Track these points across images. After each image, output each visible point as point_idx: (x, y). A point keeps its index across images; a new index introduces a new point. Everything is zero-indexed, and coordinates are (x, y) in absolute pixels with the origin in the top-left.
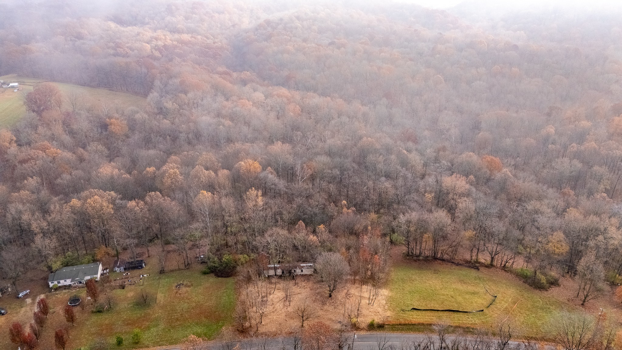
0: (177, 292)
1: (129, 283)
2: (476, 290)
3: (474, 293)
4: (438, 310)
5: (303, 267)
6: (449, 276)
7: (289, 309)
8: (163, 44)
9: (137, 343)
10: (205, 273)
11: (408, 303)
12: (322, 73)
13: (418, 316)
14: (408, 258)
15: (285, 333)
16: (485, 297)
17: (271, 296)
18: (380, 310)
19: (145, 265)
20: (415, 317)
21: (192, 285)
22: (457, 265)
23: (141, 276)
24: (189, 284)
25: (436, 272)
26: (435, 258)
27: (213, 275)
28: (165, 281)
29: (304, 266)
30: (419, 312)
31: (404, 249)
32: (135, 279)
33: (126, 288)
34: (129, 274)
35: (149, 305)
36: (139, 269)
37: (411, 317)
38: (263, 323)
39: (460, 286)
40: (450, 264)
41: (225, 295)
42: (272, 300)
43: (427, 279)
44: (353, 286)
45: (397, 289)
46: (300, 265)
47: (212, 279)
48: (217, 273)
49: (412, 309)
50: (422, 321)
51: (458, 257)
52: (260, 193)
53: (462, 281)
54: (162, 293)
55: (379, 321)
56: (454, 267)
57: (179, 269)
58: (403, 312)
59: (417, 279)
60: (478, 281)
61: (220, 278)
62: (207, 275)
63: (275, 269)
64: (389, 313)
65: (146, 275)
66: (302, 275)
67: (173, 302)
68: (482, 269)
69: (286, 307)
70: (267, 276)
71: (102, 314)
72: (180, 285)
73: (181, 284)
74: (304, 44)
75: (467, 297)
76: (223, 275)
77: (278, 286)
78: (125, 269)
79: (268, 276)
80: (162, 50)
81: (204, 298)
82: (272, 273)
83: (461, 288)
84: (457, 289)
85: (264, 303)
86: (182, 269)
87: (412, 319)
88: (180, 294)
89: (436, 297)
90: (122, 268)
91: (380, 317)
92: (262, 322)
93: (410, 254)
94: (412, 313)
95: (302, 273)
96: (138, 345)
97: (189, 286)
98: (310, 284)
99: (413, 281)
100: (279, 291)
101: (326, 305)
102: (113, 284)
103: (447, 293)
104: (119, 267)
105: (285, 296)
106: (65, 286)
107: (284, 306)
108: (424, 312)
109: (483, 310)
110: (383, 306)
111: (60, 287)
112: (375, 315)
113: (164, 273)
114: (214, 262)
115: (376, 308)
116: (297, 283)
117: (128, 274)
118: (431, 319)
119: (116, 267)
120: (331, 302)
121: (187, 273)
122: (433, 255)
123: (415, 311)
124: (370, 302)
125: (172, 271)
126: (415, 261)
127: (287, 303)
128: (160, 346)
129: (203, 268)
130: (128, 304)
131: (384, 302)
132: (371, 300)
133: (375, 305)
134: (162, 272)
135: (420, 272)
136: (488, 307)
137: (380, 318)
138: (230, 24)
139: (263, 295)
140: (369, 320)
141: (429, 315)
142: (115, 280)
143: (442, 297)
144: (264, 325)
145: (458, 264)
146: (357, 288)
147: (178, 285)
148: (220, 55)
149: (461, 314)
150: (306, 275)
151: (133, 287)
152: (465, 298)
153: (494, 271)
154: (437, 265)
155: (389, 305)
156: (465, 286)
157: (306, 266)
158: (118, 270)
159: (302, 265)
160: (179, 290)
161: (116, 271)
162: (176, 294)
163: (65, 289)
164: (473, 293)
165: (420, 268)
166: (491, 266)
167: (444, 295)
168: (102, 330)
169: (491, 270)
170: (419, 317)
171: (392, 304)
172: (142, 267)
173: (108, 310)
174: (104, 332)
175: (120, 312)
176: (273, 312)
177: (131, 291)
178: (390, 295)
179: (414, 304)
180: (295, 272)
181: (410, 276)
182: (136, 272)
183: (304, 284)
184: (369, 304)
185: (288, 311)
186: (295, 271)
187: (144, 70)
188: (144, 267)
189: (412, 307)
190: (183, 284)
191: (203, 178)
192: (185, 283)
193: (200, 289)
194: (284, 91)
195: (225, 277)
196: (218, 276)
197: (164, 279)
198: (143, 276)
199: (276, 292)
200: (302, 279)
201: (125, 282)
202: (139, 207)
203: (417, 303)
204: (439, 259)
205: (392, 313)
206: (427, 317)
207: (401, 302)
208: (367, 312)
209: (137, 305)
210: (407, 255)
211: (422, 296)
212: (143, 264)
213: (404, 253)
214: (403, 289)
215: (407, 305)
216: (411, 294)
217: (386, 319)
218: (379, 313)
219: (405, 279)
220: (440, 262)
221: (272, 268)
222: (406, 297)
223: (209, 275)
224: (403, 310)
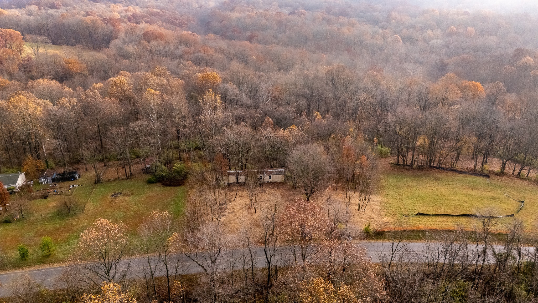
0: (111, 201)
1: (54, 193)
2: (495, 195)
3: (494, 199)
4: (452, 216)
5: (271, 172)
6: (454, 183)
7: (254, 216)
8: (132, 14)
9: (48, 256)
10: (150, 182)
11: (410, 208)
12: (283, 33)
13: (428, 221)
14: (398, 167)
16: (509, 202)
17: (232, 204)
18: (373, 215)
19: (79, 177)
20: (423, 223)
21: (132, 194)
22: (460, 173)
23: (71, 186)
24: (128, 193)
25: (436, 179)
26: (432, 167)
27: (160, 184)
28: (99, 190)
29: (273, 172)
30: (427, 218)
31: (393, 160)
32: (62, 189)
33: (48, 199)
34: (57, 185)
35: (73, 215)
36: (72, 180)
37: (418, 222)
39: (472, 192)
40: (450, 173)
41: (173, 203)
42: (233, 207)
43: (428, 185)
44: (335, 192)
45: (392, 194)
47: (158, 189)
48: (165, 181)
49: (417, 214)
51: (458, 166)
52: (218, 97)
53: (473, 188)
54: (93, 202)
55: (375, 227)
56: (457, 175)
57: (119, 179)
58: (406, 218)
59: (416, 185)
60: (492, 187)
61: (168, 187)
62: (152, 184)
63: (237, 175)
64: (386, 219)
65: (77, 186)
66: (271, 182)
67: (105, 211)
68: (492, 177)
69: (251, 215)
70: (226, 184)
71: (10, 224)
72: (117, 194)
73: (119, 193)
75: (486, 202)
76: (172, 184)
77: (240, 193)
78: (53, 180)
79: (228, 184)
80: (131, 18)
81: (146, 207)
82: (232, 179)
83: (474, 193)
84: (469, 195)
85: (222, 208)
86: (123, 179)
87: (420, 225)
88: (116, 203)
89: (445, 202)
90: (49, 179)
91: (376, 223)
92: (218, 231)
93: (401, 163)
94: (418, 218)
95: (270, 181)
96: (49, 259)
97: (128, 195)
98: (281, 190)
99: (411, 187)
100: (242, 198)
102: (34, 194)
103: (458, 198)
104: (45, 177)
105: (249, 203)
107: (248, 213)
108: (434, 218)
109: (513, 215)
110: (377, 212)
112: (369, 221)
113: (100, 183)
114: (162, 170)
115: (369, 214)
116: (265, 191)
117: (55, 185)
118: (446, 225)
119: (42, 178)
121: (128, 183)
122: (429, 164)
123: (422, 218)
124: (360, 208)
125: (110, 181)
126: (408, 170)
127: (253, 210)
129: (149, 177)
130: (47, 214)
131: (379, 208)
132: (361, 206)
133: (367, 211)
134: (98, 182)
135: (416, 179)
136: (518, 211)
137: (376, 225)
138: (197, 6)
139: (221, 202)
140: (363, 226)
141: (442, 220)
142: (38, 191)
143: (452, 202)
145: (461, 173)
146: (341, 194)
147: (115, 194)
148: (186, 24)
150: (275, 183)
151: (58, 197)
152: (483, 204)
153: (508, 179)
154: (435, 173)
155: (385, 211)
156: (478, 192)
157: (275, 172)
158: (44, 180)
159: (269, 171)
160: (116, 199)
161: (42, 183)
162: (110, 203)
164: (492, 198)
165: (415, 176)
166: (501, 174)
167: (455, 200)
168: (6, 242)
169: (504, 178)
170: (429, 223)
171: (389, 209)
172: (75, 179)
173: (19, 220)
174: (7, 244)
175: (34, 223)
176: (234, 220)
177: (54, 201)
178: (385, 200)
179: (418, 209)
180: (261, 179)
181: (406, 183)
182: (66, 184)
183: (272, 191)
184: (359, 210)
185: (254, 219)
186: (261, 177)
187: (110, 27)
188: (78, 178)
189: (417, 212)
190: (121, 194)
191: (152, 84)
192: (124, 192)
193: (142, 198)
194: (247, 43)
195: (175, 186)
196: (166, 185)
197: (99, 189)
198: (73, 186)
199: (238, 199)
200: (270, 186)
201: (49, 193)
202: (70, 104)
203: (422, 208)
204: (436, 168)
205: (391, 219)
206: (439, 223)
207: (400, 208)
208: (358, 218)
209: (58, 214)
210: (398, 164)
211: (426, 201)
212: (77, 176)
213: (392, 163)
214: (400, 195)
215: (409, 210)
216: (412, 200)
217: (385, 225)
218: (373, 219)
219: (400, 186)
220: (438, 170)
221: (232, 174)
222: (407, 203)
223: (155, 184)
224: (406, 216)
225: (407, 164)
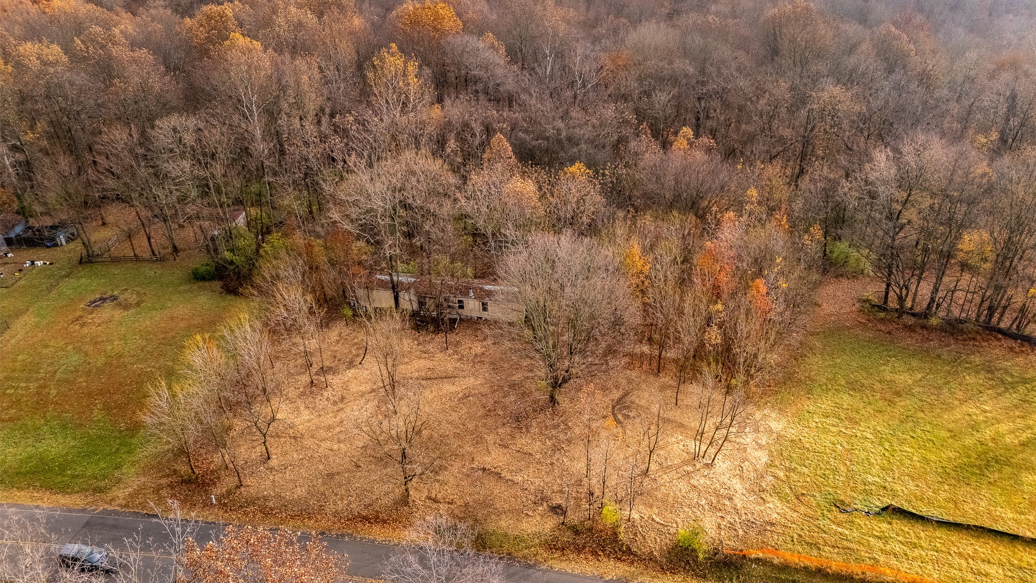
0: (78, 319)
4: (1014, 538)
11: (870, 479)
13: (915, 546)
14: (882, 315)
15: (336, 514)
17: (350, 373)
18: (737, 485)
20: (898, 548)
21: (138, 305)
24: (133, 300)
26: (991, 331)
27: (216, 285)
28: (75, 283)
30: (919, 528)
31: (873, 290)
36: (48, 247)
38: (274, 462)
44: (651, 380)
45: (825, 414)
46: (481, 289)
47: (206, 297)
48: (232, 280)
49: (884, 509)
54: (38, 315)
55: (724, 535)
57: (137, 259)
58: (842, 517)
59: (916, 389)
62: (201, 284)
64: (775, 509)
65: (39, 263)
67: (46, 346)
72: (105, 300)
73: (111, 297)
78: (10, 241)
85: (316, 383)
86: (145, 261)
87: (882, 559)
88: (84, 325)
91: (732, 518)
92: (269, 458)
93: (893, 304)
94: (884, 526)
95: (484, 315)
97: (127, 307)
99: (898, 394)
101: (528, 431)
107: (378, 411)
108: (940, 533)
110: (752, 475)
112: (711, 504)
113: (91, 262)
115: (724, 478)
118: (980, 574)
120: (548, 423)
121: (151, 271)
122: (983, 318)
123: (899, 525)
124: (703, 448)
125: (115, 261)
126: (910, 329)
129: (201, 262)
131: (763, 457)
133: (722, 465)
134: (89, 259)
137: (731, 526)
141: (970, 550)
144: (271, 469)
146: (663, 388)
147: (100, 300)
150: (494, 321)
154: (996, 351)
155: (781, 474)
160: (92, 313)
162: (73, 322)
165: (924, 354)
170: (917, 552)
171: (794, 470)
172: (55, 244)
178: (792, 433)
179: (897, 487)
180: (460, 307)
181: (887, 375)
183: (477, 348)
184: (695, 456)
186: (461, 302)
189: (887, 501)
190: (114, 298)
192: (125, 296)
193: (151, 318)
197: (79, 278)
200: (477, 332)
203: (911, 485)
204: (1006, 334)
205: (790, 513)
206: (957, 560)
207: (835, 471)
208: (683, 485)
210: (882, 308)
211: (933, 458)
212: (61, 237)
213: (867, 301)
214: (851, 420)
215: (860, 487)
217: (760, 533)
218: (730, 499)
219: (862, 385)
220: (1010, 343)
222: (863, 455)
224: (841, 506)
225: (911, 309)
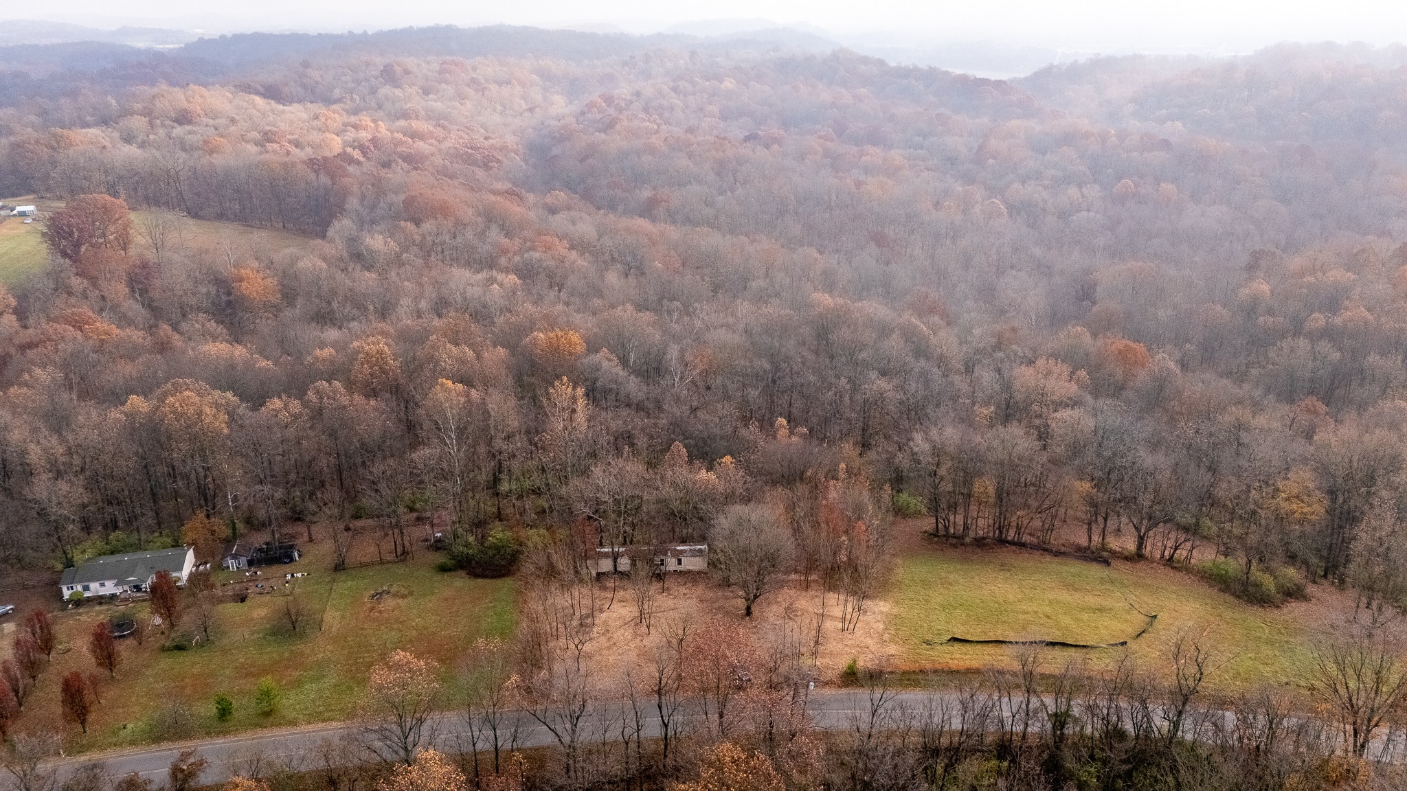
0: (372, 609)
1: (258, 590)
2: (1107, 603)
3: (1101, 610)
5: (682, 552)
6: (1037, 577)
7: (646, 642)
8: (370, 137)
9: (267, 714)
10: (443, 569)
11: (940, 627)
12: (729, 193)
13: (966, 654)
14: (936, 539)
16: (1129, 617)
17: (604, 615)
18: (869, 641)
19: (300, 556)
20: (958, 656)
21: (411, 594)
22: (1056, 556)
23: (289, 577)
24: (403, 591)
25: (1004, 567)
26: (1002, 542)
27: (463, 573)
28: (345, 585)
29: (684, 551)
30: (968, 647)
31: (928, 524)
32: (272, 582)
33: (248, 603)
34: (258, 573)
35: (302, 636)
36: (286, 563)
37: (949, 656)
38: (582, 672)
39: (1065, 596)
40: (1038, 553)
41: (491, 613)
42: (605, 623)
43: (985, 580)
44: (804, 593)
45: (911, 599)
46: (675, 549)
47: (460, 582)
48: (473, 568)
49: (949, 640)
50: (975, 664)
51: (1055, 541)
52: (580, 391)
53: (1071, 587)
54: (338, 610)
55: (869, 665)
56: (1048, 558)
57: (382, 562)
58: (928, 647)
59: (961, 580)
60: (1108, 586)
61: (480, 580)
62: (449, 574)
63: (615, 557)
64: (892, 649)
65: (299, 575)
66: (681, 572)
67: (363, 629)
68: (1115, 563)
69: (639, 638)
70: (594, 573)
71: (185, 653)
72: (381, 594)
73: (384, 591)
74: (689, 136)
75: (1085, 616)
76: (487, 572)
77: (620, 594)
78: (251, 563)
79: (598, 574)
80: (368, 148)
81: (440, 621)
82: (606, 565)
83: (1069, 599)
84: (1057, 602)
85: (585, 625)
86: (389, 562)
87: (951, 661)
88: (380, 612)
89: (1008, 616)
90: (243, 560)
91: (870, 656)
92: (579, 670)
93: (942, 532)
94: (950, 648)
95: (679, 568)
96: (271, 719)
97: (404, 597)
98: (700, 590)
99: (951, 584)
100: (624, 604)
102: (218, 592)
103: (1035, 609)
104: (234, 557)
105: (637, 614)
106: (101, 597)
107: (635, 635)
108: (979, 647)
109: (1126, 643)
110: (877, 635)
111: (89, 600)
112: (858, 652)
113: (344, 569)
114: (467, 545)
115: (862, 639)
116: (668, 589)
117: (256, 573)
118: (998, 661)
119: (228, 558)
120: (749, 625)
121: (400, 570)
122: (997, 535)
123: (957, 646)
124: (846, 626)
125: (363, 565)
126: (954, 546)
127: (644, 629)
128: (324, 721)
129: (440, 558)
130: (253, 633)
131: (881, 626)
132: (847, 623)
133: (858, 632)
134: (340, 567)
135: (966, 567)
136: (1139, 635)
137: (871, 660)
138: (524, 107)
139: (584, 612)
140: (843, 663)
141: (993, 652)
142: (224, 585)
143: (1021, 617)
144: (584, 676)
145: (1057, 554)
146: (813, 598)
147: (377, 594)
148: (499, 161)
149: (1072, 650)
150: (689, 572)
151: (267, 598)
152: (1077, 620)
153: (1146, 568)
154: (1007, 555)
155: (893, 632)
156: (1077, 595)
157: (690, 550)
158: (232, 563)
159: (678, 548)
160: (379, 604)
161: (228, 567)
162: (370, 611)
163: (100, 604)
164: (1099, 609)
165: (965, 560)
166: (1138, 557)
167: (1027, 613)
168: (183, 688)
169: (1139, 565)
170: (967, 657)
171: (899, 629)
172: (292, 560)
173: (201, 645)
174: (188, 691)
175: (230, 650)
176: (608, 648)
177: (260, 606)
178: (895, 611)
179: (954, 630)
180: (662, 564)
181: (943, 574)
182: (276, 570)
183: (683, 590)
184: (843, 630)
185: (645, 646)
186: (662, 560)
187: (324, 179)
188: (297, 559)
189: (950, 636)
190: (388, 593)
191: (445, 361)
192: (394, 589)
193: (430, 601)
194: (643, 223)
195: (493, 577)
196: (476, 576)
197: (344, 582)
198: (293, 576)
199: (615, 606)
200: (679, 580)
201: (247, 589)
202: (288, 413)
203: (962, 628)
204: (1012, 543)
205: (901, 649)
206: (987, 657)
207: (921, 627)
208: (839, 646)
209: (274, 634)
210: (935, 534)
211: (972, 613)
212: (296, 554)
213: (926, 531)
214: (926, 601)
215: (936, 632)
216: (947, 611)
217: (887, 660)
218: (867, 648)
219: (930, 582)
220: (1014, 548)
221: (606, 555)
222: (935, 617)
223: (453, 573)
224: (928, 643)
225: (954, 534)
